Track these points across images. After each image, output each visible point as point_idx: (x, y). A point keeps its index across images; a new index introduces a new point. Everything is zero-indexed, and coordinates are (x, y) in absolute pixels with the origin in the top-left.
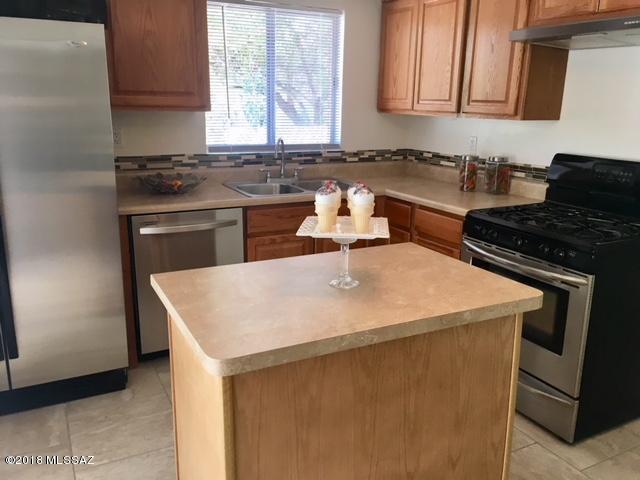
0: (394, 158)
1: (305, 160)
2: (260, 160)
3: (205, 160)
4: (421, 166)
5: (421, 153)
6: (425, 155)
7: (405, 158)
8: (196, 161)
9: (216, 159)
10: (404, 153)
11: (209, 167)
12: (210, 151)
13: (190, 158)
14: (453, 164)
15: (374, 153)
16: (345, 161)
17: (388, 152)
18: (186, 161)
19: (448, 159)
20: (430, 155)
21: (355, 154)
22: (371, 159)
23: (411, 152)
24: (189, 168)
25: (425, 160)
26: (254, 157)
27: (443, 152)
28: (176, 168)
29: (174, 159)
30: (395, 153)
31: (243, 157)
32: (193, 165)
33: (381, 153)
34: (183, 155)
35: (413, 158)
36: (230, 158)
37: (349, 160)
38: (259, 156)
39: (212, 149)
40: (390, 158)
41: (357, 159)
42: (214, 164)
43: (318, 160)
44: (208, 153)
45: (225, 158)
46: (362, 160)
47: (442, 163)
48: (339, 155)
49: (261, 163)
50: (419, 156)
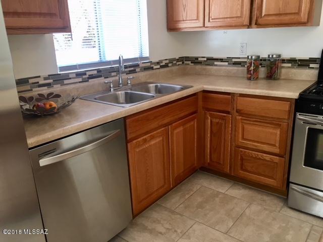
0: (178, 63)
1: (130, 71)
2: (100, 74)
3: (58, 79)
4: (198, 67)
5: (197, 58)
6: (199, 59)
7: (183, 63)
8: (51, 81)
9: (67, 77)
10: (183, 60)
11: (63, 84)
12: (61, 71)
13: (45, 79)
14: (227, 63)
15: (167, 62)
16: (152, 68)
17: (174, 60)
18: (42, 82)
19: (222, 60)
20: (205, 59)
21: (158, 63)
22: (166, 66)
23: (187, 58)
24: (46, 88)
25: (200, 63)
26: (95, 72)
27: (215, 56)
28: (34, 89)
29: (31, 81)
30: (178, 60)
31: (88, 73)
32: (48, 85)
33: (171, 61)
34: (39, 77)
35: (190, 62)
36: (78, 75)
37: (155, 67)
38: (99, 71)
39: (62, 69)
40: (176, 64)
41: (159, 67)
42: (66, 82)
43: (138, 70)
44: (59, 73)
45: (74, 75)
46: (162, 67)
47: (216, 63)
48: (149, 64)
49: (100, 76)
50: (195, 61)
